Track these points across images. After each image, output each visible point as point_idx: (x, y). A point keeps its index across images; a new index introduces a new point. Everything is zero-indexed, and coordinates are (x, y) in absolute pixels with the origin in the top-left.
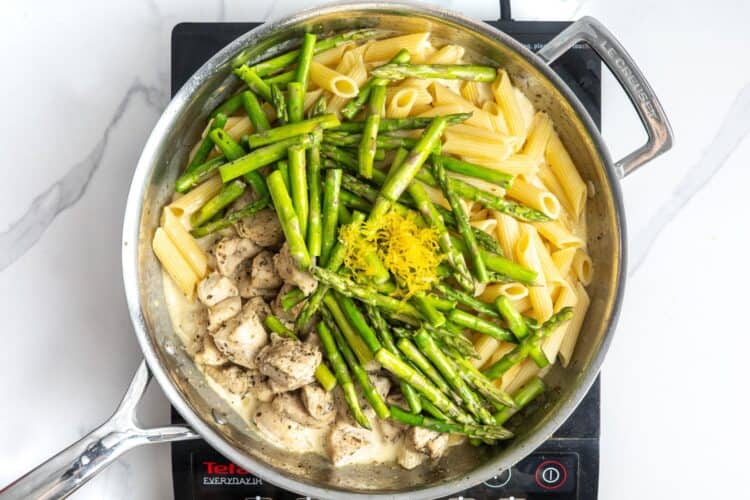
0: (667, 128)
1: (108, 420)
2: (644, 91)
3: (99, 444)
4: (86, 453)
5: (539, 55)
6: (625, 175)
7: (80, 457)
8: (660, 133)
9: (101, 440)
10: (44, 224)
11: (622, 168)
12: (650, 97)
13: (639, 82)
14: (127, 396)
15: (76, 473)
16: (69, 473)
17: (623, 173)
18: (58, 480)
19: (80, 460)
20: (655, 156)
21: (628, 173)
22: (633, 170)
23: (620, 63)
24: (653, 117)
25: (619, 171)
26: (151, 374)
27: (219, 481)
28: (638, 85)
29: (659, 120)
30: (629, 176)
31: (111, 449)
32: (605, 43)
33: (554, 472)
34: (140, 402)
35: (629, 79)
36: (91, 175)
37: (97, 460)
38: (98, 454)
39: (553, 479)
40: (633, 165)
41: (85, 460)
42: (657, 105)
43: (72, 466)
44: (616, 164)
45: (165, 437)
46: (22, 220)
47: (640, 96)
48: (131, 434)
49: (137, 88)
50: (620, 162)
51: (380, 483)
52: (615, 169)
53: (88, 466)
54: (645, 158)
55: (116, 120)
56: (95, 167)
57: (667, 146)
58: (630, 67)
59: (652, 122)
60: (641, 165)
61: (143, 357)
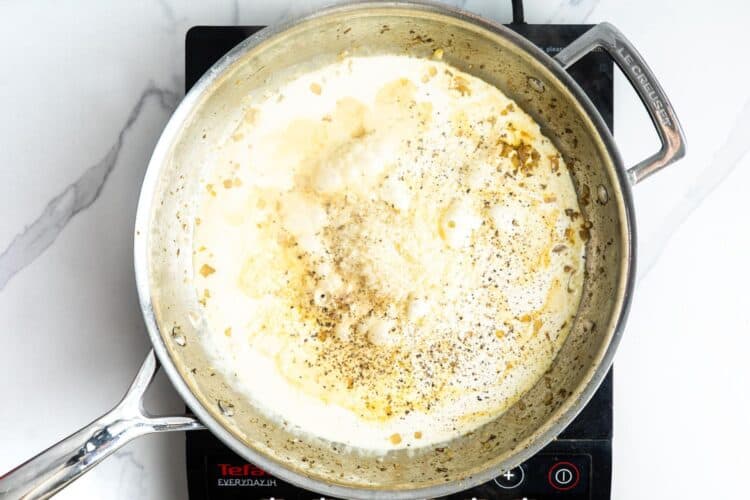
0: (680, 136)
1: (115, 407)
2: (659, 99)
3: (105, 432)
4: (92, 440)
5: (556, 59)
6: (638, 181)
7: (86, 444)
8: (674, 141)
9: (107, 427)
10: (59, 227)
11: (634, 173)
12: (665, 106)
13: (654, 89)
14: (134, 385)
15: (81, 459)
16: (75, 459)
17: (636, 179)
18: (63, 465)
19: (85, 447)
20: (668, 164)
21: (641, 180)
22: (645, 177)
23: (636, 70)
24: (667, 125)
25: (632, 178)
26: (159, 364)
27: (234, 482)
28: (653, 92)
29: (672, 127)
30: (641, 183)
31: (117, 437)
32: (622, 49)
33: (567, 473)
34: (146, 391)
35: (645, 87)
36: (105, 178)
37: (102, 447)
38: (103, 442)
39: (566, 480)
40: (646, 172)
41: (91, 447)
42: (671, 113)
43: (77, 453)
44: (629, 171)
45: (171, 426)
46: (37, 222)
47: (656, 104)
48: (136, 422)
49: (152, 91)
50: (634, 168)
51: (383, 480)
52: (628, 176)
53: (94, 452)
54: (657, 165)
55: (130, 122)
56: (110, 169)
57: (680, 154)
58: (646, 75)
59: (666, 130)
60: (653, 172)
61: (151, 346)
